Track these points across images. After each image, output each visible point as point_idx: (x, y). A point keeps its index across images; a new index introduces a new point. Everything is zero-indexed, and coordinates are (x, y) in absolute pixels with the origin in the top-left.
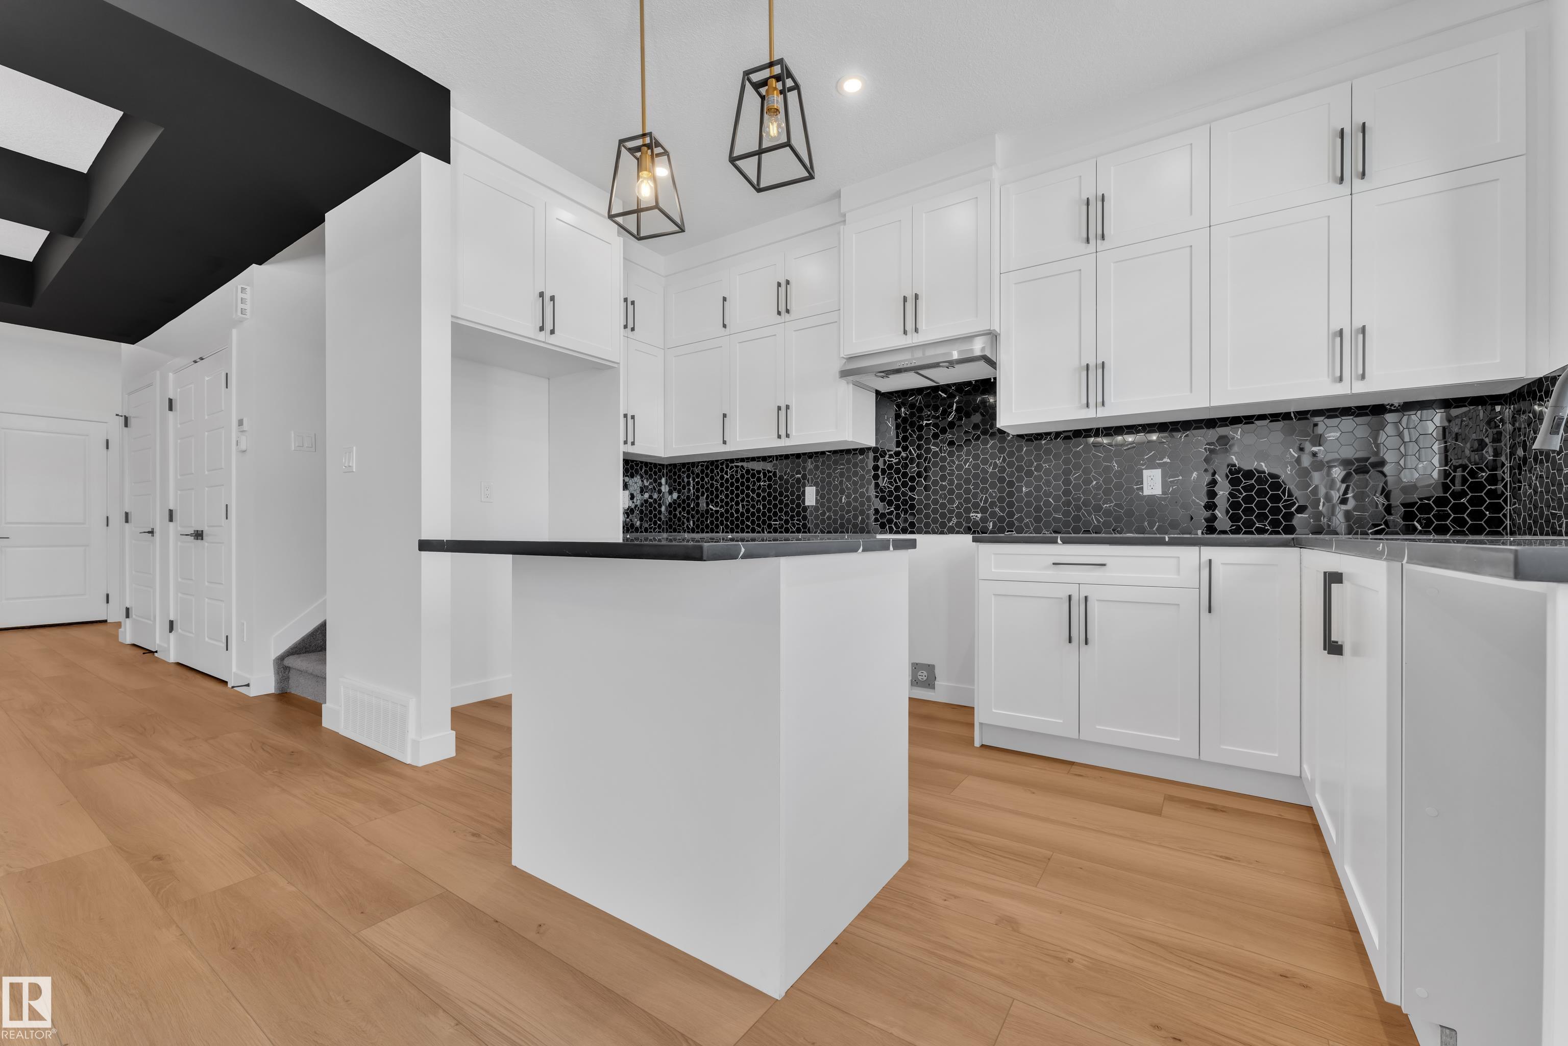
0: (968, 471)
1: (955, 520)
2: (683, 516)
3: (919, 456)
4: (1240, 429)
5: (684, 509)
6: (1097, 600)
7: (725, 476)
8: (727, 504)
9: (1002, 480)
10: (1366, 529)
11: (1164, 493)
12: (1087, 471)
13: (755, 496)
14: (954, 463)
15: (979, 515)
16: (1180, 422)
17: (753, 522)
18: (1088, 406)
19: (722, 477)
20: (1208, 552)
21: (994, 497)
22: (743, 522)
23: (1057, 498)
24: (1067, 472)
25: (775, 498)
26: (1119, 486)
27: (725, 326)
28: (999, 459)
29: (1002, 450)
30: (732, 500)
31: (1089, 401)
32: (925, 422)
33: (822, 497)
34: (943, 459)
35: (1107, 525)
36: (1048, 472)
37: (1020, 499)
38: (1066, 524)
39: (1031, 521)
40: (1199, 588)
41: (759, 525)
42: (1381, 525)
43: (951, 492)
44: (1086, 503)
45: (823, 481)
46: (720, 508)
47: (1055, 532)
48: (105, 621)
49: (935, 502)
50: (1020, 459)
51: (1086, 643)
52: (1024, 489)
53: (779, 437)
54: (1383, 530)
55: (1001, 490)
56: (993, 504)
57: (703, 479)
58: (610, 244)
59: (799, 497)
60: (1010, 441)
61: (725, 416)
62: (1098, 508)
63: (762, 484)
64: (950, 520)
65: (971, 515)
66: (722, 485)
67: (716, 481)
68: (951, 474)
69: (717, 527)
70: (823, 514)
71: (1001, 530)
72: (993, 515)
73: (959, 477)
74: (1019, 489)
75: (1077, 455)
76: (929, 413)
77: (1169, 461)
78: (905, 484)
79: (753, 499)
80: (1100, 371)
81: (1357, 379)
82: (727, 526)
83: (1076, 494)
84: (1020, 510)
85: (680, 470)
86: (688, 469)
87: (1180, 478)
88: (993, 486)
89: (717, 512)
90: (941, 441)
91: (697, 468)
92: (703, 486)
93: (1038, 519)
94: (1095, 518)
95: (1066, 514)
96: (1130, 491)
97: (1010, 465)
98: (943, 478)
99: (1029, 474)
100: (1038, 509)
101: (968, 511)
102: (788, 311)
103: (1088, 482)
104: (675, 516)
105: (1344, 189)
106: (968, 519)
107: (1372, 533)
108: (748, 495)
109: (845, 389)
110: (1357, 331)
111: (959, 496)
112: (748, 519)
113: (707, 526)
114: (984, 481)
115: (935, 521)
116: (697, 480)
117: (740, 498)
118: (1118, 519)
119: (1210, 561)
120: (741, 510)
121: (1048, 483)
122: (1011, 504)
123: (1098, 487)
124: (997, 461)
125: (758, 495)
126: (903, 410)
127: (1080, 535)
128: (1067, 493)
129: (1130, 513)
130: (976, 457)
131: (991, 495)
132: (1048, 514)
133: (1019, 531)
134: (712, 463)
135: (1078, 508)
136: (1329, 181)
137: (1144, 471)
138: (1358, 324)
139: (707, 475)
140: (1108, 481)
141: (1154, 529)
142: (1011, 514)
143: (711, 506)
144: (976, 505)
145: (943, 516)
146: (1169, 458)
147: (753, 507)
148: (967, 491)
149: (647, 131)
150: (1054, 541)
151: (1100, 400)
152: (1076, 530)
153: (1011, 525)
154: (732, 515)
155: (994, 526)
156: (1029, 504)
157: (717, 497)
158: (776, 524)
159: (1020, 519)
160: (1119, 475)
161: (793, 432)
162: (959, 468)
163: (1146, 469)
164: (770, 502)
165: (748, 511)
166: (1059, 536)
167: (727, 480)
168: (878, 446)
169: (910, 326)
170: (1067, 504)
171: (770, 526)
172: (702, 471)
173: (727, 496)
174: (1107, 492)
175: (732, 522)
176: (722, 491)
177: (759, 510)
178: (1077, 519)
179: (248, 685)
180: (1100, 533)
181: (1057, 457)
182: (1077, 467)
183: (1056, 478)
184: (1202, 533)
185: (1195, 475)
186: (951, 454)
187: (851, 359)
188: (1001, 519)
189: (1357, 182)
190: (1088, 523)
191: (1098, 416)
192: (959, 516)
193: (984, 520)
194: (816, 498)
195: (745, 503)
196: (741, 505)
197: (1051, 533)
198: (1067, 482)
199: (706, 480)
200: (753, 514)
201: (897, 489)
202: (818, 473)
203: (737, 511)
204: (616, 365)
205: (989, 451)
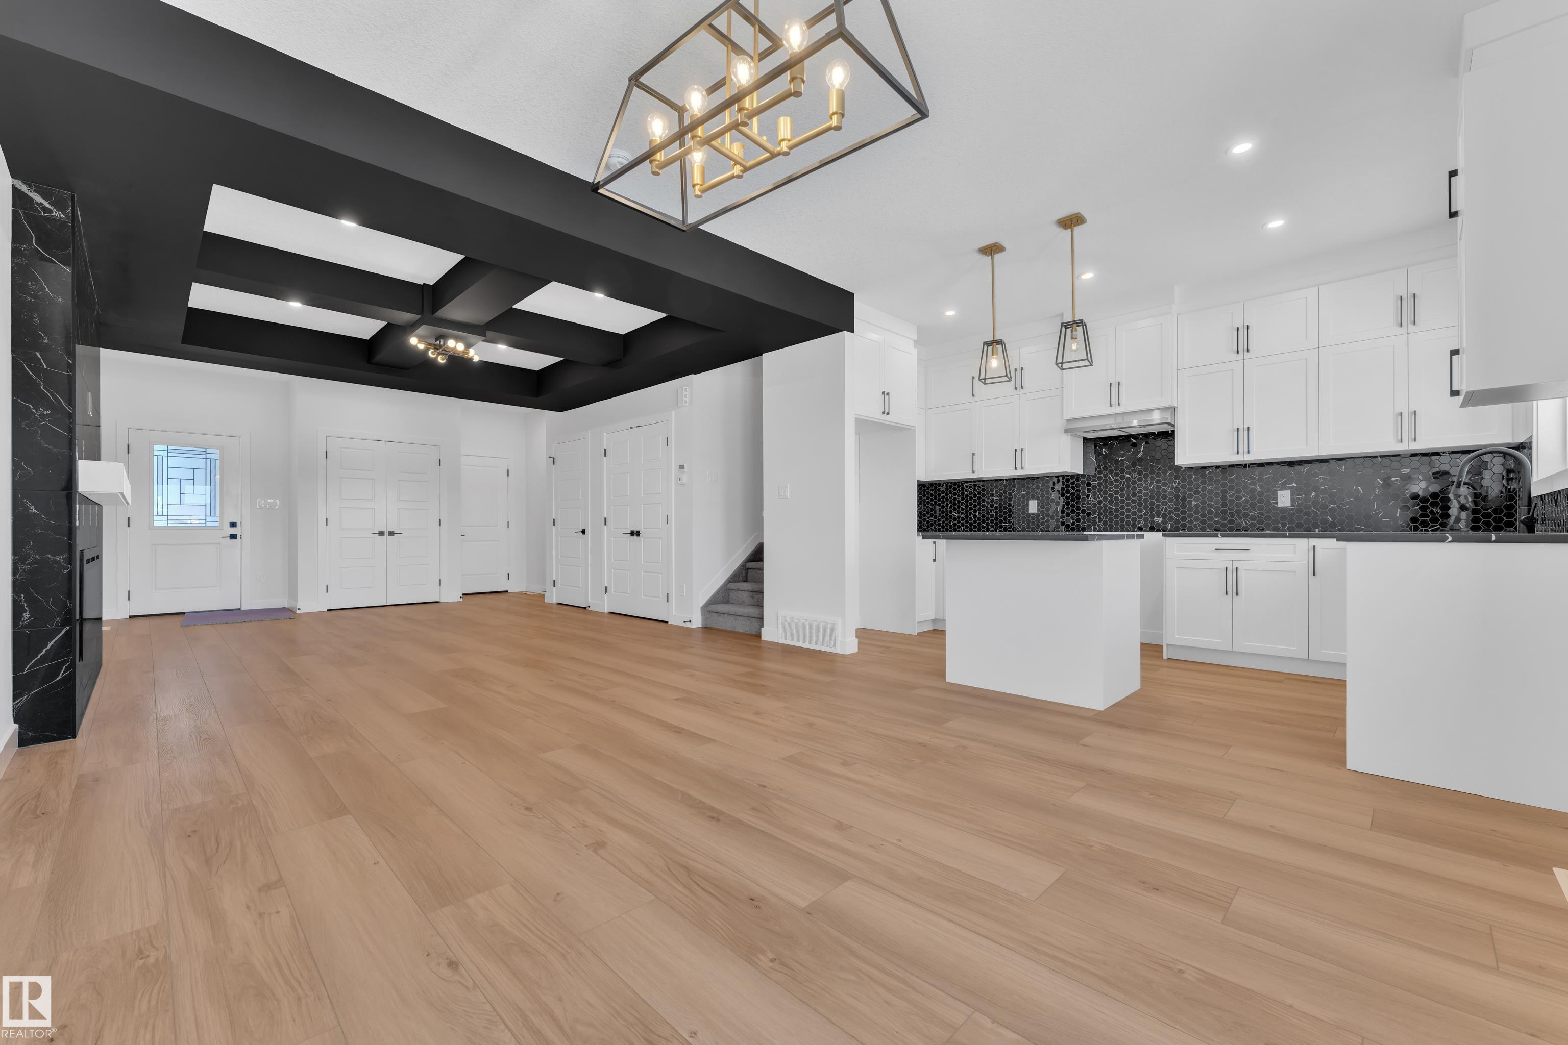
0: (1152, 491)
1: (1143, 523)
2: (931, 520)
3: (1116, 481)
4: (1344, 466)
5: (932, 515)
6: (1244, 570)
7: (965, 492)
8: (967, 512)
9: (1177, 497)
10: (1428, 528)
11: (1292, 505)
12: (1238, 491)
13: (989, 506)
14: (1142, 485)
15: (1161, 520)
16: (1303, 461)
17: (988, 524)
18: (1238, 453)
19: (963, 494)
20: (1313, 542)
21: (1172, 508)
22: (979, 524)
23: (1217, 509)
24: (1224, 492)
25: (1005, 508)
26: (1261, 501)
27: (973, 395)
28: (1175, 483)
29: (1177, 477)
30: (971, 509)
31: (1239, 450)
32: (1120, 458)
33: (1042, 507)
34: (1134, 483)
35: (1253, 525)
36: (1210, 492)
37: (1190, 509)
38: (1224, 525)
39: (1198, 524)
40: (1308, 562)
41: (992, 526)
42: (1437, 525)
43: (1140, 504)
44: (1238, 512)
45: (1042, 496)
46: (961, 514)
47: (1216, 530)
48: (507, 592)
49: (1129, 511)
50: (1190, 483)
51: (1237, 595)
52: (1193, 503)
53: (1016, 469)
54: (1438, 529)
55: (1177, 503)
56: (1170, 512)
57: (947, 495)
58: (911, 354)
59: (1023, 508)
60: (1183, 472)
61: (973, 454)
62: (1246, 515)
63: (995, 498)
64: (1139, 522)
65: (1155, 519)
66: (963, 499)
67: (958, 496)
68: (1140, 492)
69: (959, 527)
70: (1043, 518)
71: (1177, 529)
72: (1171, 519)
73: (1146, 494)
74: (1190, 503)
75: (1232, 481)
76: (1123, 452)
77: (1295, 485)
78: (1105, 499)
79: (987, 508)
80: (1246, 432)
81: (1412, 441)
82: (967, 527)
83: (1231, 506)
84: (1190, 516)
85: (928, 488)
86: (935, 488)
87: (1304, 496)
88: (1171, 500)
89: (959, 517)
90: (1132, 471)
91: (942, 487)
92: (947, 499)
93: (1203, 522)
94: (1244, 521)
95: (1224, 519)
96: (1268, 504)
97: (1183, 487)
98: (1134, 495)
99: (1197, 493)
100: (1203, 515)
101: (1152, 516)
102: (1022, 387)
103: (1239, 498)
104: (924, 520)
105: (1404, 330)
106: (1153, 522)
107: (1431, 531)
108: (983, 506)
109: (1067, 439)
110: (1412, 413)
111: (1146, 507)
112: (983, 522)
113: (951, 527)
114: (1164, 497)
115: (1128, 523)
116: (942, 495)
117: (977, 508)
118: (1260, 522)
119: (1314, 547)
120: (978, 516)
121: (1211, 499)
122: (1184, 513)
123: (1246, 502)
124: (1174, 484)
125: (992, 506)
126: (1104, 450)
127: (1234, 532)
128: (1224, 505)
129: (1268, 518)
130: (1158, 482)
131: (1169, 506)
132: (1211, 519)
133: (1190, 529)
134: (955, 483)
135: (1232, 515)
136: (1394, 324)
137: (1278, 492)
138: (1412, 409)
139: (951, 492)
140: (1253, 498)
141: (1286, 528)
142: (1184, 519)
143: (953, 513)
144: (1158, 513)
145: (1134, 520)
146: (1295, 483)
147: (988, 513)
148: (1152, 504)
149: (997, 338)
150: (1216, 536)
151: (1246, 450)
152: (1231, 529)
153: (1184, 526)
154: (971, 519)
155: (1171, 527)
156: (1197, 512)
157: (959, 507)
158: (1006, 526)
159: (1191, 522)
160: (1261, 494)
161: (1026, 465)
162: (1146, 488)
163: (1280, 490)
164: (1001, 511)
165: (983, 516)
166: (1219, 533)
167: (967, 496)
168: (1085, 473)
169: (1115, 401)
170: (1225, 512)
171: (1001, 527)
172: (947, 489)
173: (967, 506)
174: (1253, 505)
175: (971, 524)
176: (963, 503)
177: (992, 516)
178: (1231, 522)
179: (690, 621)
180: (1248, 531)
181: (1217, 482)
182: (1231, 489)
183: (1216, 495)
184: (1319, 531)
185: (1313, 494)
186: (1140, 479)
187: (1070, 421)
188: (1177, 522)
189: (1411, 326)
190: (1240, 524)
191: (1245, 459)
192: (1146, 520)
193: (1164, 522)
194: (1038, 508)
195: (981, 511)
196: (978, 513)
197: (1213, 531)
198: (1224, 498)
199: (950, 495)
200: (988, 519)
201: (1100, 502)
202: (1039, 491)
203: (975, 517)
204: (913, 428)
205: (1167, 478)
